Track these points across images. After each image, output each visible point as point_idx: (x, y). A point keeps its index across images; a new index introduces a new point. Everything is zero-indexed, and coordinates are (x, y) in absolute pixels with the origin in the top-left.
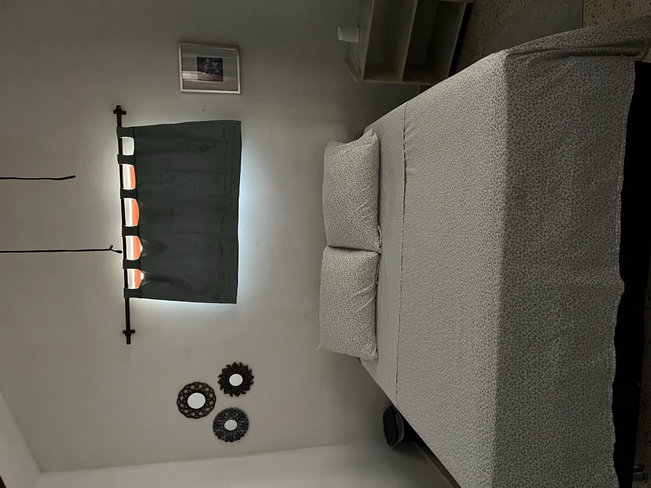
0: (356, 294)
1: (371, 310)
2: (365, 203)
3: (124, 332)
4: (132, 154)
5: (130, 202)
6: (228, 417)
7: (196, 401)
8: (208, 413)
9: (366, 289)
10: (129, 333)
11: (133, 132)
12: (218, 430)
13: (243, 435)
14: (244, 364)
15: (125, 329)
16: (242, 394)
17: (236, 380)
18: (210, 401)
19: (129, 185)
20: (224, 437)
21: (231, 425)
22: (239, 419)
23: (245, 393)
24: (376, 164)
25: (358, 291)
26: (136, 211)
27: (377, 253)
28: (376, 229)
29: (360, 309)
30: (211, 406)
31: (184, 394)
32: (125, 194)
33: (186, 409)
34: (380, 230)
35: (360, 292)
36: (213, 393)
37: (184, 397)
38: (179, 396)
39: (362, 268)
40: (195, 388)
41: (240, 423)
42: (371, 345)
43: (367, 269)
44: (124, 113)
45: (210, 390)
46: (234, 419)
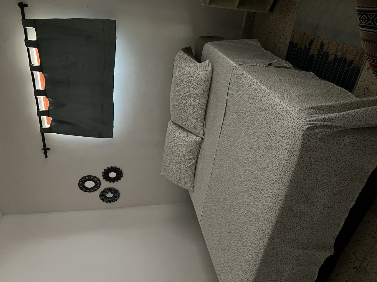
0: (186, 159)
1: (193, 167)
2: (198, 109)
3: (43, 149)
4: (36, 40)
5: (38, 75)
6: (108, 192)
7: (90, 184)
8: (96, 190)
9: (192, 156)
10: (46, 150)
11: (34, 23)
12: (103, 198)
13: (116, 200)
14: (118, 167)
15: (43, 148)
16: (116, 181)
17: (113, 175)
18: (98, 184)
19: (36, 62)
20: (106, 201)
21: (110, 195)
22: (114, 193)
23: (118, 181)
24: (208, 84)
25: (187, 157)
26: (43, 79)
27: (201, 138)
28: (202, 125)
29: (187, 166)
30: (98, 186)
31: (82, 181)
32: (33, 69)
33: (84, 188)
34: (205, 125)
35: (188, 158)
36: (99, 181)
37: (82, 182)
38: (80, 182)
39: (191, 145)
40: (88, 178)
41: (115, 195)
42: (191, 184)
43: (194, 147)
44: (26, 6)
45: (97, 179)
46: (112, 193)
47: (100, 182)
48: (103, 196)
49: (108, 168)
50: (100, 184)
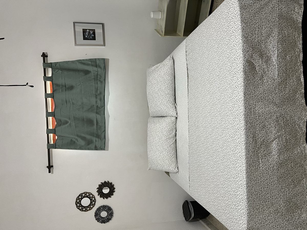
1: (174, 146)
3: (47, 167)
4: (51, 76)
5: (50, 100)
6: (102, 210)
8: (92, 208)
9: (171, 136)
10: (50, 167)
11: (51, 65)
12: (97, 217)
13: (110, 219)
14: (110, 182)
19: (49, 91)
20: (101, 221)
21: (104, 214)
23: (111, 197)
26: (53, 104)
27: (176, 117)
29: (168, 146)
30: (93, 204)
33: (80, 207)
34: (176, 105)
35: (168, 138)
38: (77, 200)
40: (85, 195)
41: (109, 213)
43: (171, 126)
44: (47, 56)
45: (92, 196)
46: (106, 211)
47: (95, 199)
48: (97, 215)
49: (102, 183)
50: (95, 201)
